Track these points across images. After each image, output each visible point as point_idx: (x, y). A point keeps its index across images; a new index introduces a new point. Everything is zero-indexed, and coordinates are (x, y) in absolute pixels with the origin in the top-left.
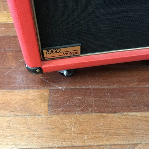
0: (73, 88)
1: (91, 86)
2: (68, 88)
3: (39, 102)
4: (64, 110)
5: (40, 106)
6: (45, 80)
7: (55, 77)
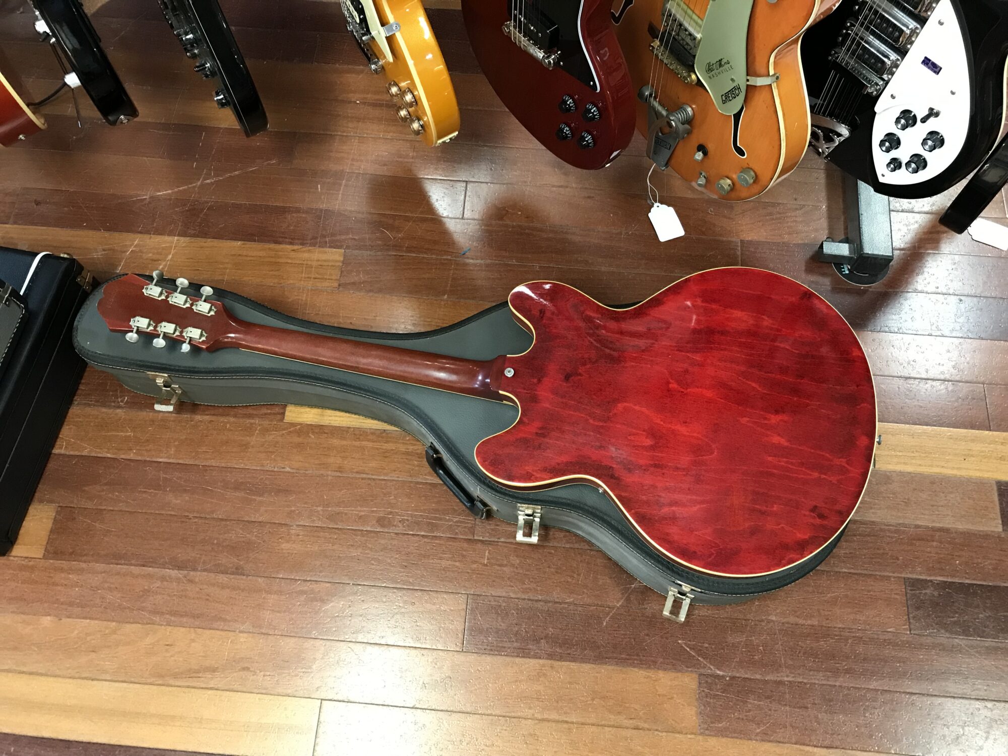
0: (746, 676)
1: (787, 676)
2: (738, 675)
3: (680, 703)
4: (728, 728)
5: (681, 713)
6: (688, 649)
7: (710, 644)
